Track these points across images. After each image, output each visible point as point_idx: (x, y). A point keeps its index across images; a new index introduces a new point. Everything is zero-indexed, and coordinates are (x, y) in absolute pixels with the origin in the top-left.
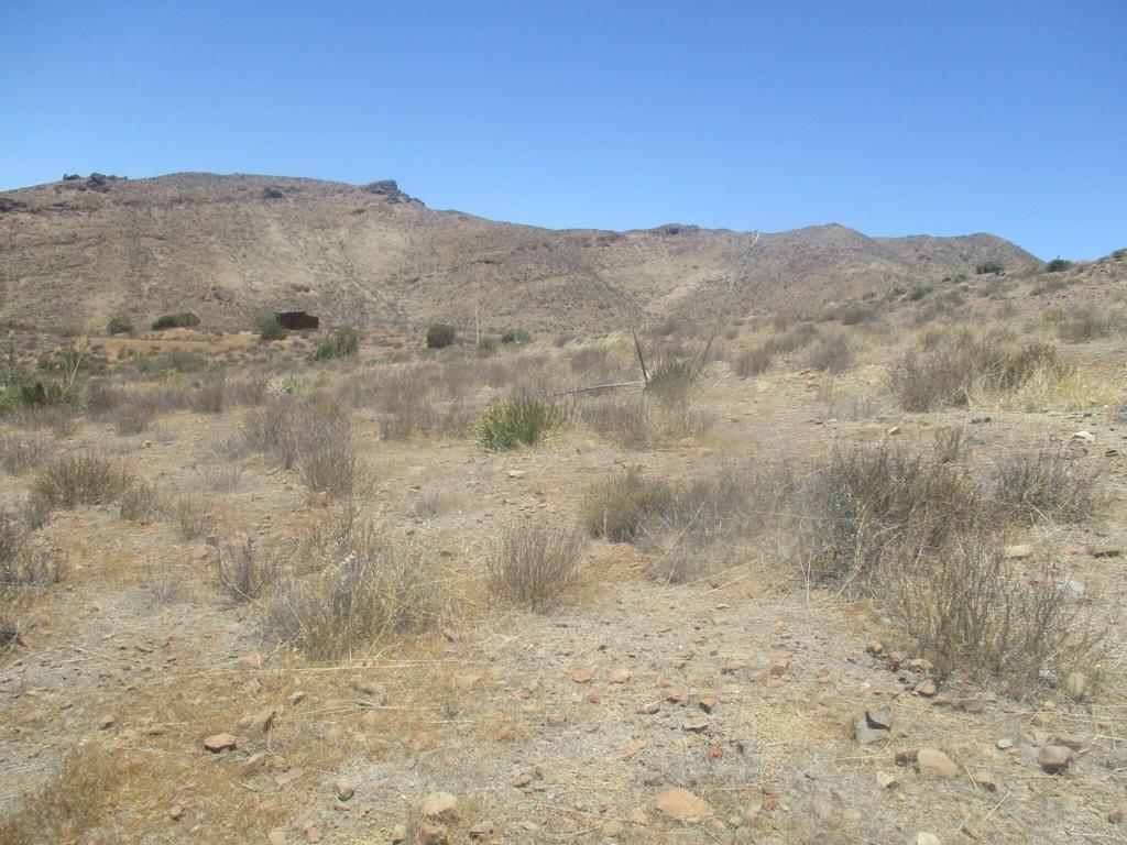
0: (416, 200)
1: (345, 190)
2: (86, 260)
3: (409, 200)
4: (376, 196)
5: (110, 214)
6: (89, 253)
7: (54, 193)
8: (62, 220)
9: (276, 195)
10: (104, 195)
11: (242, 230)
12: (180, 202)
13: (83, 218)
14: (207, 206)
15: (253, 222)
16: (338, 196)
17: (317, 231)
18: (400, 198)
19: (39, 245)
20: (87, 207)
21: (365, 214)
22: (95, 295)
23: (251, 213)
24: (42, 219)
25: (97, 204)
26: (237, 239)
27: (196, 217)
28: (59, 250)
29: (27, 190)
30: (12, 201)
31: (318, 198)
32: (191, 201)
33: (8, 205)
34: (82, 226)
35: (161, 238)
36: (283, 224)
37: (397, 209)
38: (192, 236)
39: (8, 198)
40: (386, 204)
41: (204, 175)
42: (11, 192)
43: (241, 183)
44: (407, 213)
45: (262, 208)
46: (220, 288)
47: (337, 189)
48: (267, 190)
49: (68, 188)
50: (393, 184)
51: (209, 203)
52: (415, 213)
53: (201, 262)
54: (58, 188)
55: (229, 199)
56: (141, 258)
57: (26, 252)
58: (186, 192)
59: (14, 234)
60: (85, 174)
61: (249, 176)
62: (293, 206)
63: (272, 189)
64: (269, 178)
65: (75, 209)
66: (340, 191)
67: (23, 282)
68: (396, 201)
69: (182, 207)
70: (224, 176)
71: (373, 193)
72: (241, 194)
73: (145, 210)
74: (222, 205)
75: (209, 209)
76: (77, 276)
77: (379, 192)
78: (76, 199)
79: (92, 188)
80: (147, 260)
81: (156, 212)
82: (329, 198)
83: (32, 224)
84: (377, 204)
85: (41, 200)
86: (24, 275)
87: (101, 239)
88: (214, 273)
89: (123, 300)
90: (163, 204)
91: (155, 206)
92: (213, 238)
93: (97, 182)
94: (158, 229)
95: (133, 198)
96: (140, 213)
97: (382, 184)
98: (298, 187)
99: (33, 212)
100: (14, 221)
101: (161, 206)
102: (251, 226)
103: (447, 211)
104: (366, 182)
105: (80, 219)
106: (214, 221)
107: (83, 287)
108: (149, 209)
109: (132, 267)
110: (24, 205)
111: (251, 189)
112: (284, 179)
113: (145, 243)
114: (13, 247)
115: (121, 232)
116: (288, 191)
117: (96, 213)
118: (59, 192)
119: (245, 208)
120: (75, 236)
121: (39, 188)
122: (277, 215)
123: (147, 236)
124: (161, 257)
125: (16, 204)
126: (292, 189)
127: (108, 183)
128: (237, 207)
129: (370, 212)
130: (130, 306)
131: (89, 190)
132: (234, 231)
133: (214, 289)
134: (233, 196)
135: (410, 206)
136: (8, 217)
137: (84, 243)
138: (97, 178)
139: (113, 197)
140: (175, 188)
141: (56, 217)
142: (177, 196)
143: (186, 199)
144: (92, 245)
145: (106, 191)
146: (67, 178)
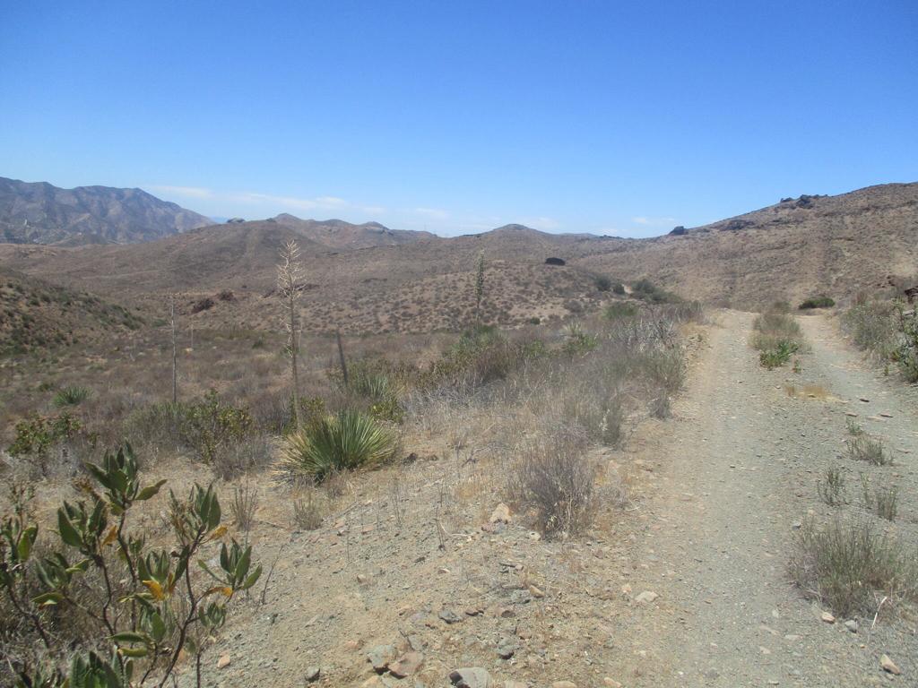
2: (792, 260)
5: (813, 225)
6: (794, 254)
7: (773, 213)
8: (778, 232)
10: (810, 210)
12: (868, 209)
13: (792, 229)
14: (891, 211)
19: (760, 251)
20: (796, 221)
22: (795, 284)
24: (764, 232)
25: (803, 217)
27: (880, 220)
28: (773, 253)
29: (755, 212)
30: (744, 221)
32: (877, 208)
33: (742, 224)
34: (791, 235)
35: (849, 240)
38: (875, 236)
39: (743, 219)
41: (891, 185)
42: (745, 215)
46: (894, 276)
49: (784, 208)
51: (892, 208)
53: (881, 256)
54: (776, 209)
55: (911, 203)
56: (833, 256)
57: (751, 256)
58: (873, 201)
59: (745, 245)
60: (796, 196)
65: (789, 222)
67: (748, 277)
69: (869, 214)
70: (909, 185)
73: (839, 219)
74: (906, 208)
75: (892, 213)
76: (784, 272)
78: (788, 215)
79: (800, 206)
80: (837, 256)
81: (848, 219)
83: (757, 236)
85: (764, 219)
86: (749, 273)
87: (804, 243)
88: (891, 264)
89: (816, 288)
90: (853, 213)
91: (847, 215)
92: (893, 237)
93: (804, 201)
94: (847, 233)
95: (831, 210)
96: (834, 222)
99: (758, 228)
100: (746, 235)
101: (852, 214)
105: (790, 230)
106: (896, 222)
107: (788, 279)
108: (842, 217)
109: (825, 263)
110: (753, 224)
113: (836, 244)
114: (743, 253)
115: (819, 238)
117: (802, 225)
118: (777, 212)
120: (785, 242)
121: (764, 210)
123: (838, 239)
124: (847, 254)
125: (748, 223)
127: (812, 200)
130: (820, 292)
131: (798, 208)
132: (913, 229)
133: (889, 278)
136: (742, 233)
137: (791, 247)
138: (805, 198)
139: (816, 212)
140: (865, 199)
141: (773, 230)
142: (866, 205)
143: (873, 206)
144: (796, 249)
145: (811, 207)
146: (783, 201)
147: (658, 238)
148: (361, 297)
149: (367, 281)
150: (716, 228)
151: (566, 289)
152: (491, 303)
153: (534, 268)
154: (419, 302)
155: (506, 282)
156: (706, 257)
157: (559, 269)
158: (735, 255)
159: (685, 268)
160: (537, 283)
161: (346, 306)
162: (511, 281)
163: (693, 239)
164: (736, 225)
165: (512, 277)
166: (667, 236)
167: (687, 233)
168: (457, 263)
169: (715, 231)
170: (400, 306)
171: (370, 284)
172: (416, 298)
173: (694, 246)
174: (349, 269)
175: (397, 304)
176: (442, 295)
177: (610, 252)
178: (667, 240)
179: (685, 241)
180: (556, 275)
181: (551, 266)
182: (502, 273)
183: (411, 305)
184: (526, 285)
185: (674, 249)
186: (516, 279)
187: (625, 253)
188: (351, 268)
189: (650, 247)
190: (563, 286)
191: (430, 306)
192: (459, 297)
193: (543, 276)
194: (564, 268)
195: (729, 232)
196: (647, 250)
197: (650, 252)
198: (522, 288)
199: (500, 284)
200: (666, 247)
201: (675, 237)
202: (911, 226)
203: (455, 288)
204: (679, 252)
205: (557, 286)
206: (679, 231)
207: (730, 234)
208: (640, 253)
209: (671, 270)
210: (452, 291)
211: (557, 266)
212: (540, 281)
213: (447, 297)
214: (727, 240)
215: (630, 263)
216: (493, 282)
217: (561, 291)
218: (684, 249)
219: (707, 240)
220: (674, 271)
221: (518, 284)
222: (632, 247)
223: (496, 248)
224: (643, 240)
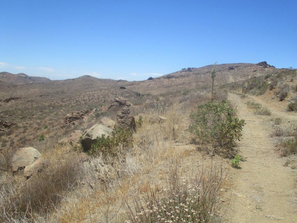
0: (272, 66)
1: (251, 65)
3: (270, 66)
4: (260, 66)
5: (192, 77)
7: (180, 73)
8: (182, 79)
9: (232, 69)
10: (191, 73)
11: (223, 79)
12: (208, 73)
13: (186, 78)
15: (226, 76)
16: (249, 67)
17: (242, 77)
18: (267, 66)
19: (177, 85)
20: (187, 76)
21: (256, 72)
23: (225, 74)
24: (177, 79)
25: (189, 75)
26: (221, 81)
28: (181, 86)
29: (174, 73)
31: (244, 68)
33: (171, 77)
34: (186, 80)
35: (203, 82)
36: (233, 76)
37: (266, 69)
38: (210, 81)
39: (171, 75)
40: (263, 68)
42: (171, 73)
43: (223, 66)
44: (270, 70)
45: (228, 72)
47: (249, 65)
48: (230, 67)
49: (183, 71)
50: (265, 62)
52: (272, 70)
54: (181, 72)
55: (220, 71)
57: (174, 87)
58: (209, 70)
59: (172, 83)
60: (187, 68)
61: (225, 64)
62: (236, 71)
63: (231, 67)
64: (231, 64)
65: (185, 76)
66: (250, 66)
68: (266, 67)
69: (208, 74)
71: (260, 65)
72: (224, 69)
73: (200, 75)
74: (218, 72)
77: (261, 65)
78: (185, 74)
79: (188, 71)
81: (202, 76)
82: (246, 68)
83: (175, 81)
84: (260, 69)
85: (177, 75)
87: (190, 83)
93: (189, 69)
94: (202, 80)
95: (197, 73)
96: (199, 76)
97: (262, 63)
98: (238, 66)
99: (176, 78)
100: (172, 80)
101: (204, 74)
102: (225, 77)
103: (282, 69)
104: (257, 63)
105: (185, 79)
108: (201, 75)
110: (174, 77)
111: (226, 68)
112: (234, 64)
114: (171, 86)
115: (194, 81)
116: (236, 67)
117: (189, 77)
118: (181, 73)
119: (224, 73)
120: (184, 83)
121: (177, 72)
122: (232, 74)
123: (200, 82)
125: (172, 76)
126: (237, 67)
127: (191, 69)
128: (222, 72)
129: (258, 71)
131: (187, 72)
132: (221, 79)
134: (221, 70)
135: (270, 68)
136: (171, 79)
137: (186, 84)
138: (189, 68)
139: (193, 73)
140: (207, 69)
141: (180, 79)
142: (207, 71)
143: (209, 72)
144: (188, 85)
145: (191, 71)
146: (183, 69)
147: (144, 81)
148: (64, 99)
149: (41, 96)
150: (162, 78)
151: (128, 96)
152: (107, 100)
153: (117, 90)
154: (84, 100)
155: (109, 94)
156: (160, 87)
157: (125, 90)
158: (169, 87)
159: (153, 91)
160: (119, 94)
161: (60, 102)
162: (111, 94)
163: (155, 81)
164: (169, 77)
165: (111, 93)
166: (147, 80)
167: (153, 79)
168: (66, 89)
169: (162, 79)
170: (78, 101)
171: (43, 97)
172: (82, 99)
173: (156, 84)
174: (22, 92)
175: (77, 101)
176: (91, 98)
177: (128, 85)
178: (147, 82)
179: (153, 82)
180: (124, 92)
181: (122, 89)
182: (108, 92)
183: (81, 101)
184: (116, 95)
185: (149, 85)
186: (112, 93)
187: (133, 86)
188: (23, 92)
189: (141, 84)
190: (127, 95)
191: (88, 102)
192: (96, 99)
193: (120, 92)
194: (126, 90)
195: (167, 79)
196: (141, 85)
197: (141, 86)
198: (115, 96)
199: (108, 95)
200: (146, 84)
201: (149, 81)
202: (220, 78)
203: (94, 96)
204: (151, 86)
205: (125, 95)
206: (151, 79)
207: (167, 80)
208: (138, 86)
209: (149, 91)
210: (93, 97)
211: (123, 89)
212: (120, 94)
213: (92, 99)
214: (166, 82)
215: (135, 89)
216: (105, 94)
217: (127, 97)
218: (153, 85)
219: (160, 82)
220: (150, 92)
221: (113, 95)
222: (135, 84)
223: (81, 84)
224: (139, 82)
